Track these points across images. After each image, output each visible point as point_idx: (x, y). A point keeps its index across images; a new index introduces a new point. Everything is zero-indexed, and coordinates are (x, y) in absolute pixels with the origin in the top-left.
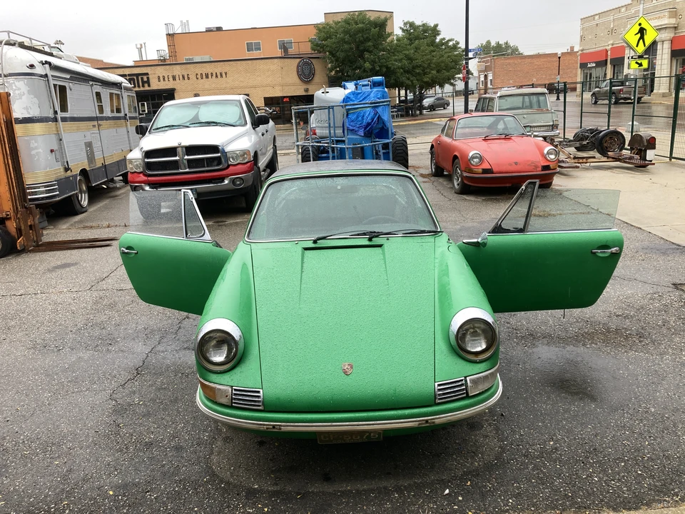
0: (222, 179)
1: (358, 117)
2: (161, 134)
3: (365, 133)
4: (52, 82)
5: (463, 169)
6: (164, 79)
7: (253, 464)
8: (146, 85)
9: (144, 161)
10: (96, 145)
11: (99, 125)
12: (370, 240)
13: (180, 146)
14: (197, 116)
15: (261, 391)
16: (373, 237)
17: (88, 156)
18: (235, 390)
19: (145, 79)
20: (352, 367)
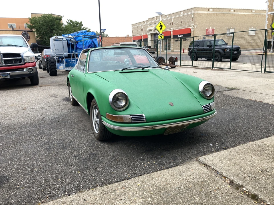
0: (22, 69)
15: (143, 114)
16: (143, 69)
18: (132, 116)
20: (173, 104)
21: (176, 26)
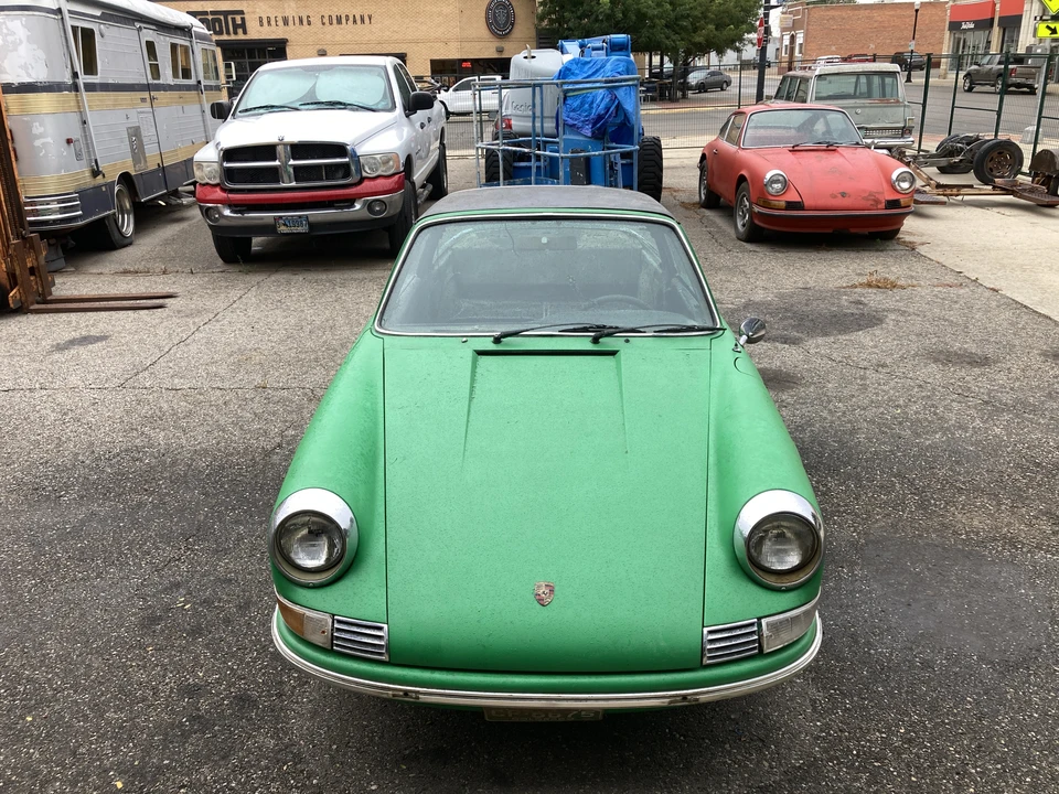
0: (350, 202)
1: (582, 104)
2: (252, 119)
3: (593, 133)
4: (69, 23)
5: (754, 199)
6: (269, 22)
7: (371, 740)
8: (240, 31)
9: (222, 165)
10: (148, 133)
11: (152, 99)
12: (596, 340)
13: (281, 142)
14: (312, 91)
15: (385, 626)
16: (601, 337)
17: (133, 150)
18: (339, 622)
19: (239, 22)
20: (552, 591)
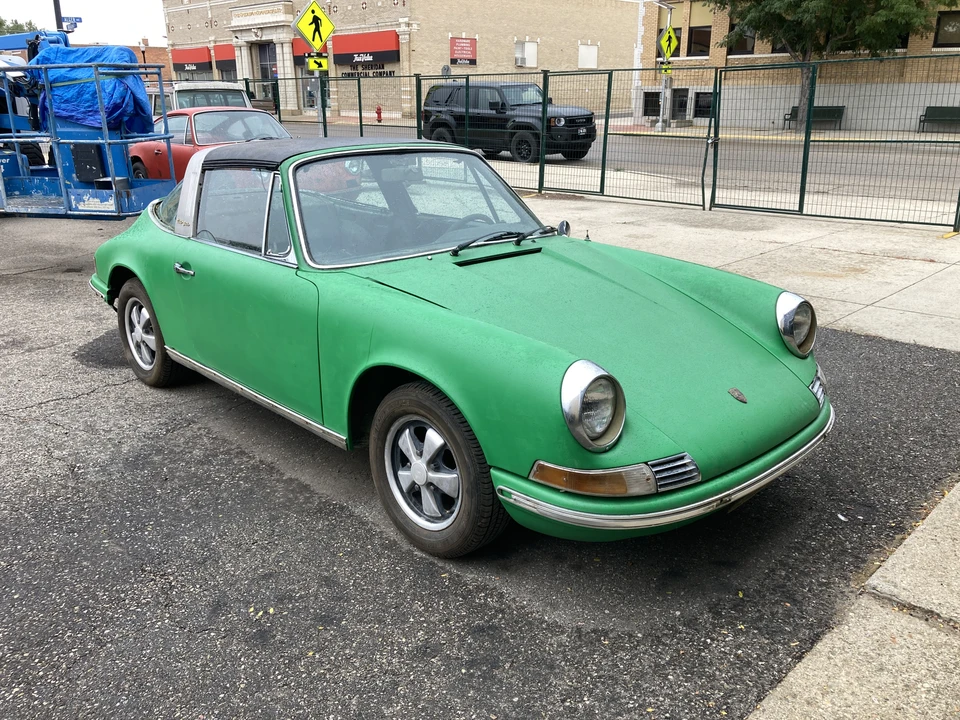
12: (518, 243)
15: (686, 454)
16: (519, 240)
18: (654, 466)
20: (738, 391)
21: (342, 21)
